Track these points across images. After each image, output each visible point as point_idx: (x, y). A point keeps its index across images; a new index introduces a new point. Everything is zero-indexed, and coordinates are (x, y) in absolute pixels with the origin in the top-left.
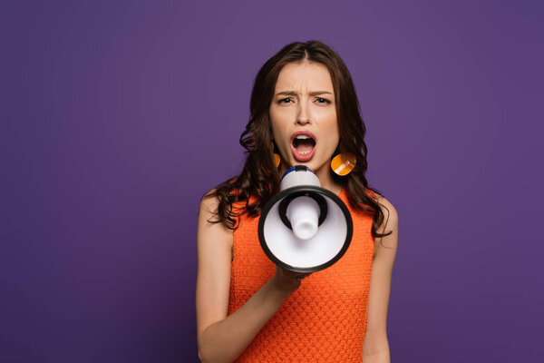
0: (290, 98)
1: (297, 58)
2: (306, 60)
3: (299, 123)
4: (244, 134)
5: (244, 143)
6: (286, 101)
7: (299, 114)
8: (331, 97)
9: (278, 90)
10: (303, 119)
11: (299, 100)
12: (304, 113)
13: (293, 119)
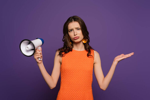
0: (72, 30)
1: (71, 21)
2: (73, 21)
3: (75, 35)
4: (63, 39)
5: (63, 41)
6: (71, 31)
7: (74, 33)
8: (80, 28)
9: (69, 29)
10: (75, 34)
11: (74, 30)
12: (75, 33)
13: (73, 35)
